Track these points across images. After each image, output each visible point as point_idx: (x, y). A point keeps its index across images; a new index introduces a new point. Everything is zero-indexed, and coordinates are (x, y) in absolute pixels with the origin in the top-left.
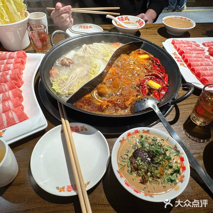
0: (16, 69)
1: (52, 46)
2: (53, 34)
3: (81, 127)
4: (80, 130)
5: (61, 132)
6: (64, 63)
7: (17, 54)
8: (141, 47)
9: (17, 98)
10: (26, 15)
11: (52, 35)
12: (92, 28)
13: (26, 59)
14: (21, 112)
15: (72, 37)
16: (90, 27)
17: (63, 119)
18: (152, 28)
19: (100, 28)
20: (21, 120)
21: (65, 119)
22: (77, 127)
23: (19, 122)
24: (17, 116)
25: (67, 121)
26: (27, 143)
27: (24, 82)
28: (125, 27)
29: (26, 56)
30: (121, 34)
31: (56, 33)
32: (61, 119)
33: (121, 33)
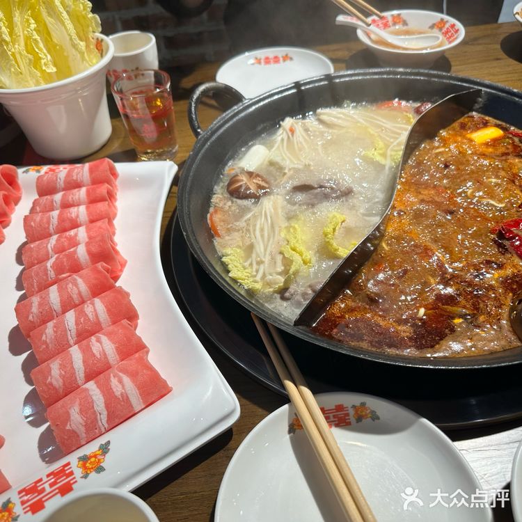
0: (99, 224)
1: (197, 134)
2: (195, 97)
3: (354, 407)
4: (352, 419)
5: (290, 432)
6: (243, 188)
7: (91, 171)
8: (477, 106)
9: (125, 322)
10: (100, 48)
11: (194, 100)
12: (291, 59)
13: (118, 182)
14: (149, 373)
15: (251, 99)
16: (286, 58)
17: (289, 385)
18: (480, 41)
19: (320, 59)
20: (150, 401)
21: (298, 383)
22: (340, 408)
23: (143, 407)
24: (139, 389)
25: (307, 391)
26: (180, 481)
27: (126, 262)
28: (398, 48)
29: (115, 174)
30: (401, 73)
31: (204, 93)
32: (283, 386)
33: (401, 70)
